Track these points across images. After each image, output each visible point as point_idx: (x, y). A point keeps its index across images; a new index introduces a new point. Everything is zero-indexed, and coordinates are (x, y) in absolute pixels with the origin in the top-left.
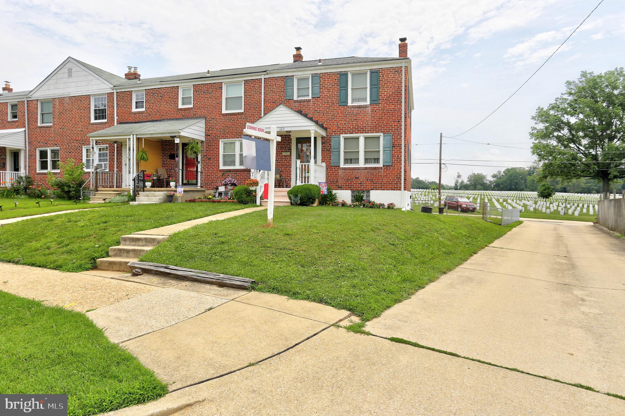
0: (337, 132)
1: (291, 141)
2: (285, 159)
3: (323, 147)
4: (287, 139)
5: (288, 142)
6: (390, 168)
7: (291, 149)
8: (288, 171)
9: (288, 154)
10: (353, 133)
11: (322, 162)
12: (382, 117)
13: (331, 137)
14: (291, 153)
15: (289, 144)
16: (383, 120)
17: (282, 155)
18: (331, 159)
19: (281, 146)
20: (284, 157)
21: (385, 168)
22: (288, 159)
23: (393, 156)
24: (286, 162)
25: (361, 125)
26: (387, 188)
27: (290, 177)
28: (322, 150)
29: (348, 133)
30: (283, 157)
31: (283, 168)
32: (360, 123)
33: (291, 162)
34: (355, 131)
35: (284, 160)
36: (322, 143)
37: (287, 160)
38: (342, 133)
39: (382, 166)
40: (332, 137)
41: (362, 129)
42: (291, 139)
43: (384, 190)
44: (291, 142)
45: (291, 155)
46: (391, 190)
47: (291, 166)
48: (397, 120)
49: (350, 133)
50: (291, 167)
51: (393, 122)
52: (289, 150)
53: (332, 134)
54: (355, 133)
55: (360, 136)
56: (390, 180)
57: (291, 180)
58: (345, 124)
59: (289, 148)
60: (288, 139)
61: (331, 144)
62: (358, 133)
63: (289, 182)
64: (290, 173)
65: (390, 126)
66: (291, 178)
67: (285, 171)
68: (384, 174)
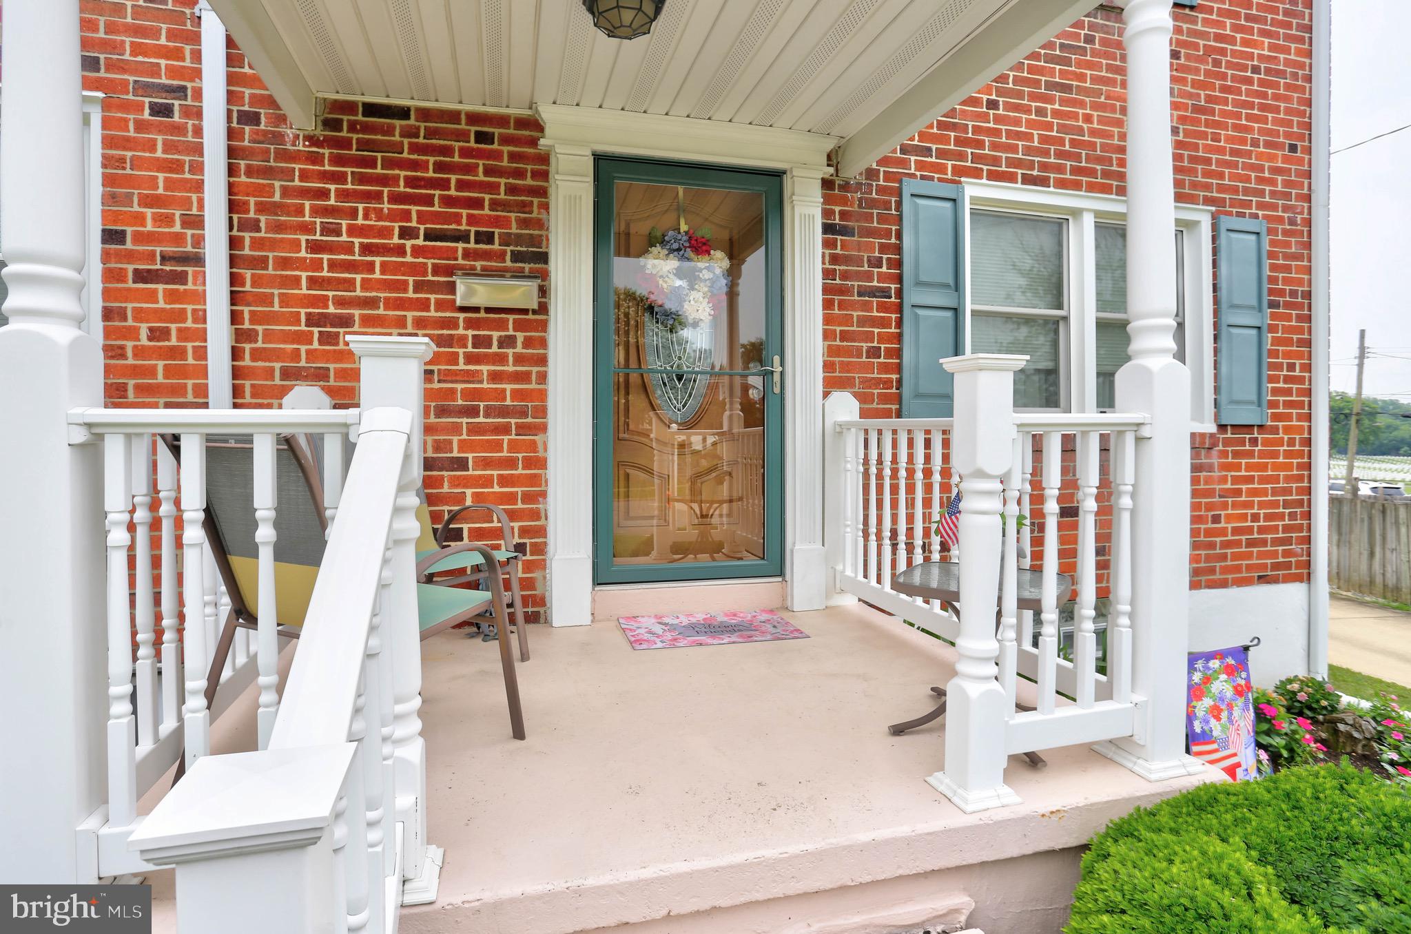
0: (942, 154)
1: (544, 175)
2: (477, 341)
3: (835, 259)
4: (498, 155)
5: (511, 190)
6: (1254, 442)
7: (544, 258)
8: (511, 463)
9: (520, 293)
10: (1043, 182)
11: (832, 384)
12: (1209, 99)
13: (899, 193)
14: (543, 291)
15: (524, 207)
16: (1217, 125)
17: (440, 305)
18: (899, 368)
19: (436, 217)
20: (470, 324)
21: (1227, 442)
22: (508, 342)
23: (1266, 365)
24: (495, 377)
25: (1093, 132)
26: (1238, 569)
27: (536, 515)
28: (826, 290)
29: (1011, 178)
30: (452, 323)
31: (456, 429)
32: (1088, 119)
33: (543, 377)
34: (1060, 169)
35: (470, 359)
36: (828, 228)
37: (501, 359)
38: (977, 174)
39: (1212, 428)
40: (909, 187)
41: (1099, 160)
42: (544, 159)
43: (1223, 584)
44: (542, 192)
45: (543, 309)
46: (1263, 579)
47: (542, 412)
48: (1288, 135)
49: (1027, 180)
50: (543, 428)
51: (1268, 144)
52: (516, 257)
53: (904, 163)
54: (1062, 184)
55: (1077, 213)
56: (1255, 518)
57: (540, 549)
58: (993, 105)
59: (519, 240)
60: (513, 157)
61: (898, 249)
62: (1076, 186)
63: (529, 567)
64: (535, 480)
65: (1253, 167)
66: (542, 532)
67: (486, 463)
68: (1224, 480)
